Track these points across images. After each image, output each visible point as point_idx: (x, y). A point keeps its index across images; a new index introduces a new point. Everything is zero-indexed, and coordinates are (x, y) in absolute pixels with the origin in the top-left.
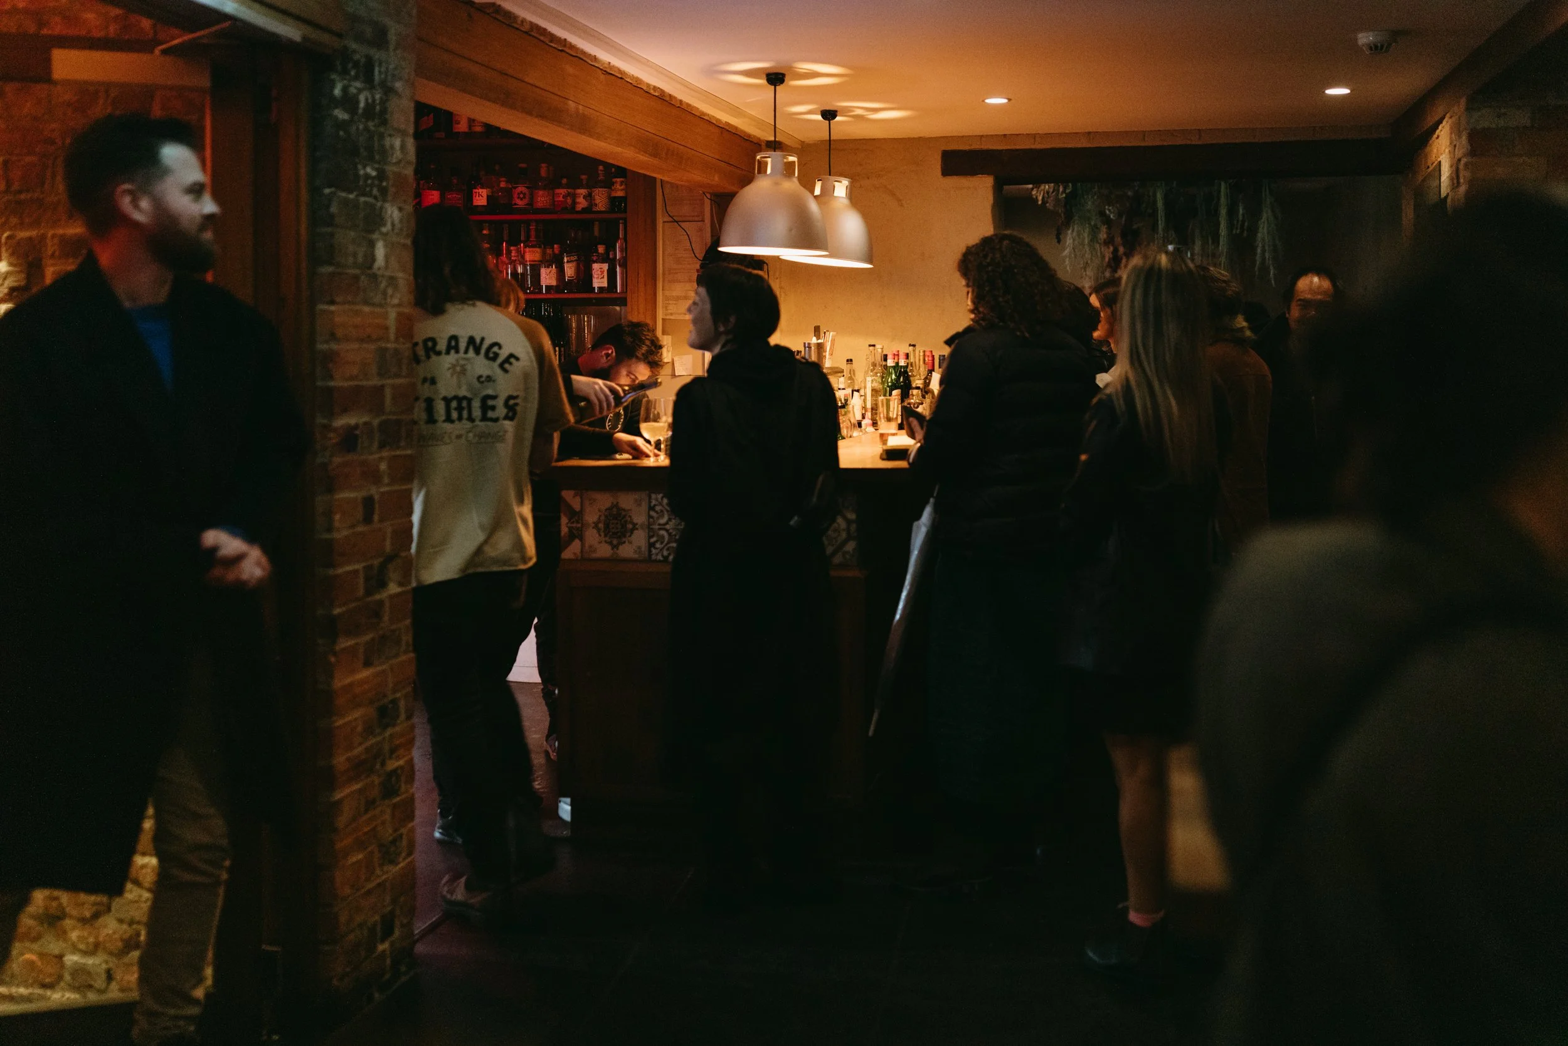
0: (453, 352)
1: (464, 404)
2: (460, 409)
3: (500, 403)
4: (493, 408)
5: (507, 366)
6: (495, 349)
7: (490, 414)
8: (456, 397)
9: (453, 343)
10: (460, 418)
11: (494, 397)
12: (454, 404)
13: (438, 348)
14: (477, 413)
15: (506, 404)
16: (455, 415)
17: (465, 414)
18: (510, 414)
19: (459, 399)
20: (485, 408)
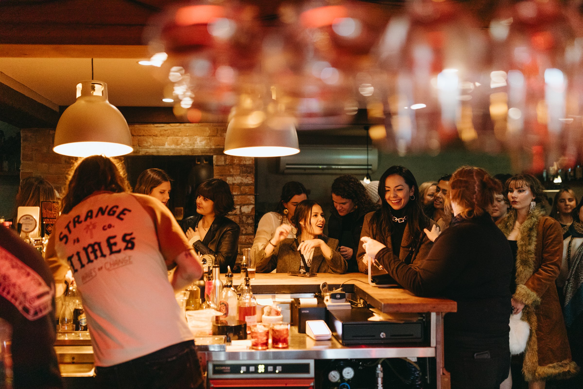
0: (89, 219)
1: (96, 247)
2: (94, 251)
3: (118, 240)
4: (115, 244)
5: (122, 216)
6: (115, 209)
7: (115, 248)
8: (90, 245)
9: (90, 214)
10: (96, 257)
11: (114, 237)
12: (90, 250)
13: (80, 220)
14: (106, 251)
15: (124, 239)
16: (92, 256)
17: (99, 254)
18: (130, 245)
19: (92, 246)
20: (110, 246)
